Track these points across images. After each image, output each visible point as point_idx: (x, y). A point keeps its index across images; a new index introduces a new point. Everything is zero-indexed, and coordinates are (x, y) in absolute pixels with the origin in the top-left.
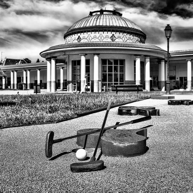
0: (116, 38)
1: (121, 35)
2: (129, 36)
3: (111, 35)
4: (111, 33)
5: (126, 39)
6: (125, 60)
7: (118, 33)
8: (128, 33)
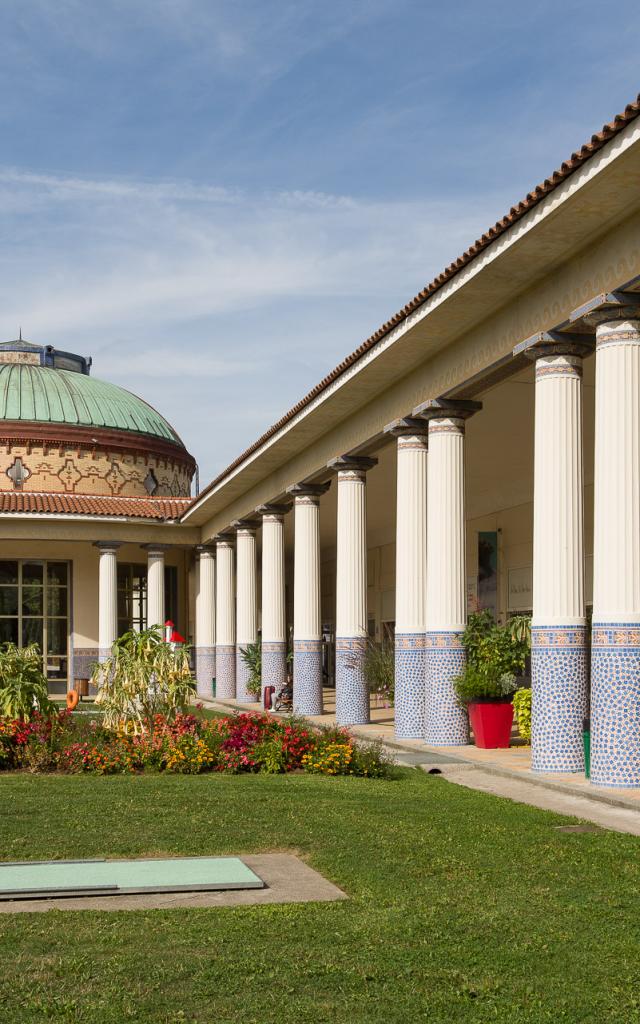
0: (31, 474)
1: (55, 458)
2: (93, 463)
3: (10, 460)
4: (9, 452)
5: (75, 476)
6: (71, 562)
7: (40, 450)
8: (87, 447)
